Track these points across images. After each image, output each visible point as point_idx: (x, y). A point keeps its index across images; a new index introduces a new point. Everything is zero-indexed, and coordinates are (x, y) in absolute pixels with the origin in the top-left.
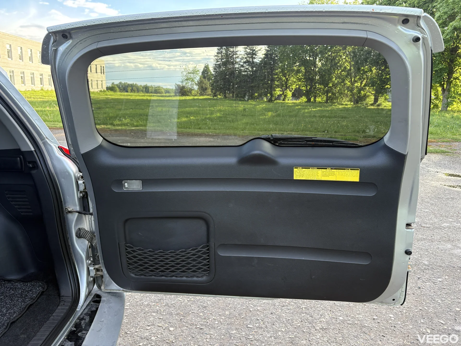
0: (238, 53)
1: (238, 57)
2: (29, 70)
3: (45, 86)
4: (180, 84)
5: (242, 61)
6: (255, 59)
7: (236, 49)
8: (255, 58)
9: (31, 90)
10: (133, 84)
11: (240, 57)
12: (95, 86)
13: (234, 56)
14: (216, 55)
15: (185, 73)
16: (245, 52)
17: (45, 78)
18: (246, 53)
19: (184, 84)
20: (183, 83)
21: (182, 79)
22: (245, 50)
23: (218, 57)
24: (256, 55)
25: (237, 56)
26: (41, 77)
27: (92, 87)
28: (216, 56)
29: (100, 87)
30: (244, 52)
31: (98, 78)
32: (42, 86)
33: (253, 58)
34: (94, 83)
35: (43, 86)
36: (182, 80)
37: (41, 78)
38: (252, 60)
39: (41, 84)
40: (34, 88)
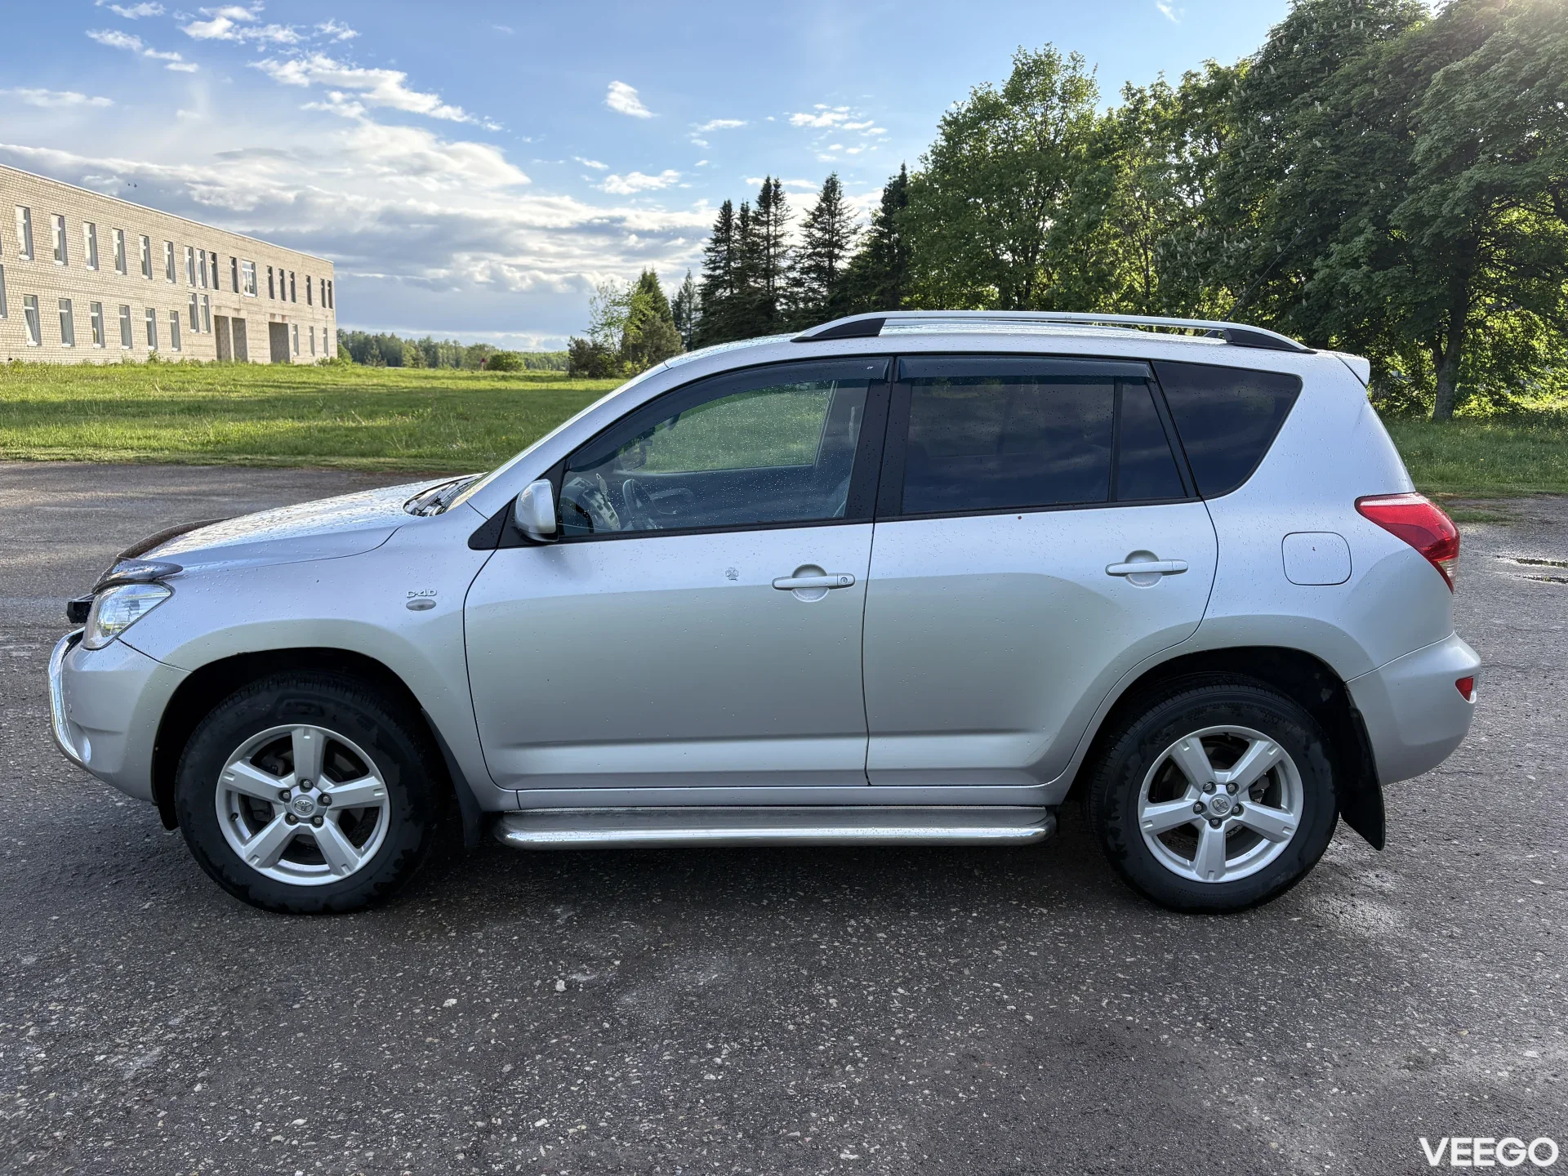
0: (785, 241)
1: (783, 255)
2: (115, 296)
3: (160, 350)
4: (587, 339)
5: (799, 266)
6: (839, 262)
7: (779, 228)
8: (838, 257)
9: (120, 362)
10: (383, 335)
11: (791, 253)
12: (305, 346)
13: (772, 250)
14: (709, 246)
15: (601, 305)
16: (809, 240)
17: (162, 323)
18: (810, 243)
19: (600, 339)
20: (596, 335)
21: (591, 322)
22: (806, 233)
23: (717, 252)
24: (841, 247)
25: (781, 250)
26: (150, 319)
27: (297, 350)
28: (709, 250)
29: (319, 348)
30: (802, 238)
31: (314, 320)
32: (152, 348)
33: (832, 257)
34: (304, 336)
35: (156, 348)
36: (591, 327)
37: (148, 324)
38: (831, 262)
39: (150, 344)
40: (130, 355)
